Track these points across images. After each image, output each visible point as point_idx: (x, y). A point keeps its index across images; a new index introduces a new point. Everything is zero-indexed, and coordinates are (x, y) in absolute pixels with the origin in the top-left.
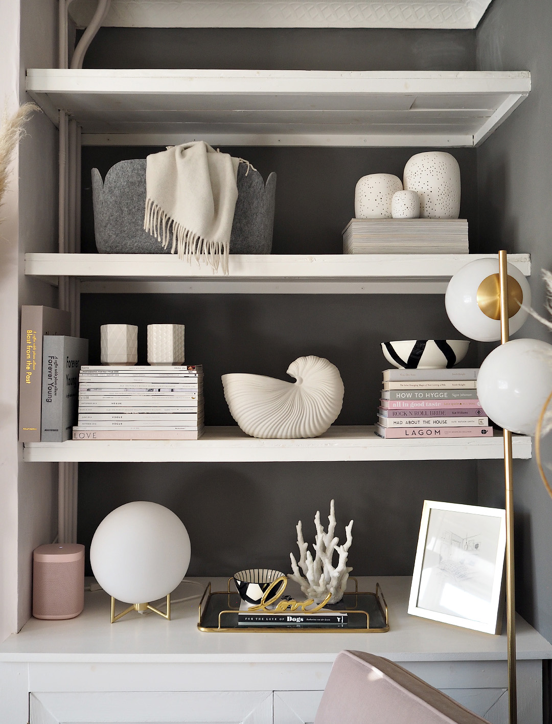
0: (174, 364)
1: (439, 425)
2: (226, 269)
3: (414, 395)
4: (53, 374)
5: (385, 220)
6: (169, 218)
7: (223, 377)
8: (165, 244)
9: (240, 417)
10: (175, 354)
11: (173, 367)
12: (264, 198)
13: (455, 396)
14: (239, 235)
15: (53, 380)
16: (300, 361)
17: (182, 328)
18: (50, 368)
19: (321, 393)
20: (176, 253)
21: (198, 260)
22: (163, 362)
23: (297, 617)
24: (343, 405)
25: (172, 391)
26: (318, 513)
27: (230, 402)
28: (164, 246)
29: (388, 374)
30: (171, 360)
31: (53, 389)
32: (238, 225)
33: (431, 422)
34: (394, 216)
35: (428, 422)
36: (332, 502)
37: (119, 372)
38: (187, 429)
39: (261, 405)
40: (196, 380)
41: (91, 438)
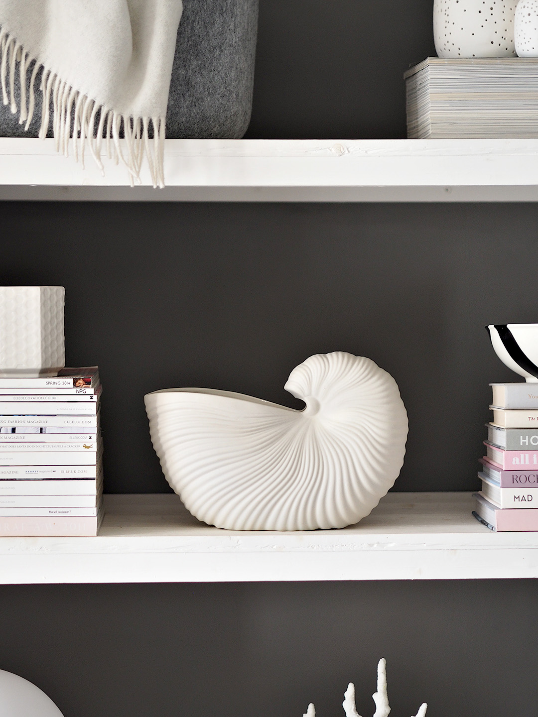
0: (44, 373)
2: (159, 171)
5: (499, 61)
6: (33, 63)
7: (149, 398)
8: (25, 119)
9: (186, 486)
10: (44, 350)
11: (43, 382)
12: (238, 11)
14: (184, 95)
16: (313, 363)
17: (58, 293)
19: (359, 434)
20: (50, 135)
21: (98, 155)
22: (19, 368)
24: (406, 458)
25: (41, 432)
26: (351, 688)
27: (164, 454)
28: (24, 123)
29: (502, 393)
30: (37, 364)
32: (182, 72)
34: (519, 50)
36: (381, 665)
38: (74, 512)
39: (233, 460)
40: (92, 408)
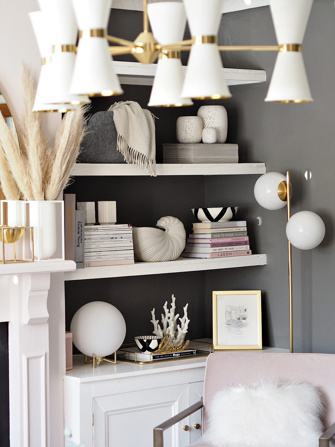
1: (231, 250)
3: (221, 235)
4: (80, 232)
5: (199, 143)
11: (122, 225)
13: (236, 235)
15: (80, 235)
18: (79, 228)
23: (177, 354)
25: (122, 238)
31: (80, 240)
33: (228, 249)
34: (203, 141)
35: (227, 249)
36: (173, 296)
37: (99, 229)
38: (129, 258)
40: (131, 232)
41: (88, 266)
